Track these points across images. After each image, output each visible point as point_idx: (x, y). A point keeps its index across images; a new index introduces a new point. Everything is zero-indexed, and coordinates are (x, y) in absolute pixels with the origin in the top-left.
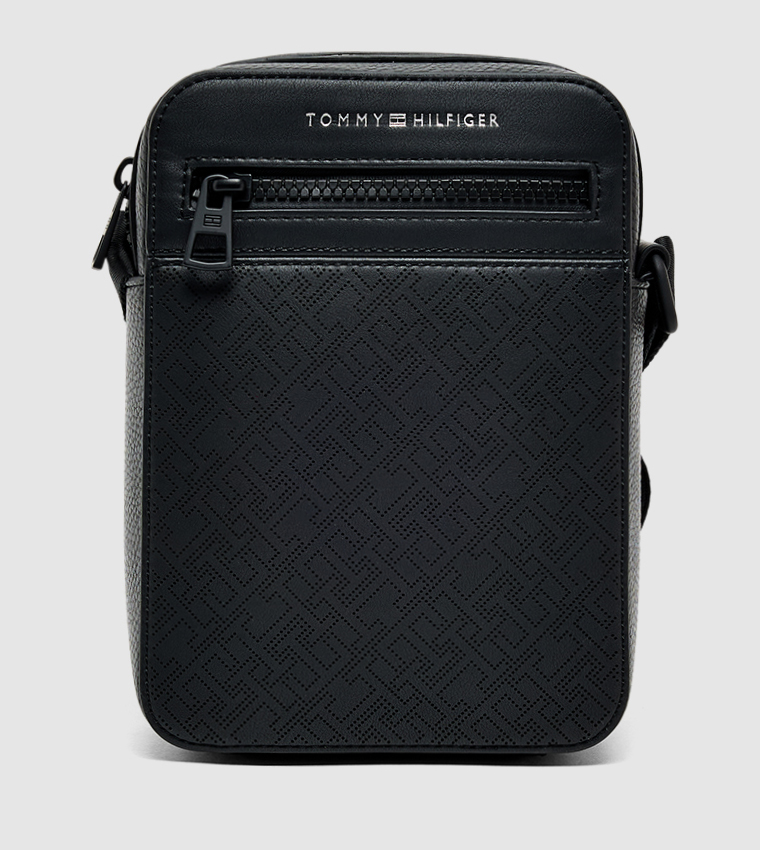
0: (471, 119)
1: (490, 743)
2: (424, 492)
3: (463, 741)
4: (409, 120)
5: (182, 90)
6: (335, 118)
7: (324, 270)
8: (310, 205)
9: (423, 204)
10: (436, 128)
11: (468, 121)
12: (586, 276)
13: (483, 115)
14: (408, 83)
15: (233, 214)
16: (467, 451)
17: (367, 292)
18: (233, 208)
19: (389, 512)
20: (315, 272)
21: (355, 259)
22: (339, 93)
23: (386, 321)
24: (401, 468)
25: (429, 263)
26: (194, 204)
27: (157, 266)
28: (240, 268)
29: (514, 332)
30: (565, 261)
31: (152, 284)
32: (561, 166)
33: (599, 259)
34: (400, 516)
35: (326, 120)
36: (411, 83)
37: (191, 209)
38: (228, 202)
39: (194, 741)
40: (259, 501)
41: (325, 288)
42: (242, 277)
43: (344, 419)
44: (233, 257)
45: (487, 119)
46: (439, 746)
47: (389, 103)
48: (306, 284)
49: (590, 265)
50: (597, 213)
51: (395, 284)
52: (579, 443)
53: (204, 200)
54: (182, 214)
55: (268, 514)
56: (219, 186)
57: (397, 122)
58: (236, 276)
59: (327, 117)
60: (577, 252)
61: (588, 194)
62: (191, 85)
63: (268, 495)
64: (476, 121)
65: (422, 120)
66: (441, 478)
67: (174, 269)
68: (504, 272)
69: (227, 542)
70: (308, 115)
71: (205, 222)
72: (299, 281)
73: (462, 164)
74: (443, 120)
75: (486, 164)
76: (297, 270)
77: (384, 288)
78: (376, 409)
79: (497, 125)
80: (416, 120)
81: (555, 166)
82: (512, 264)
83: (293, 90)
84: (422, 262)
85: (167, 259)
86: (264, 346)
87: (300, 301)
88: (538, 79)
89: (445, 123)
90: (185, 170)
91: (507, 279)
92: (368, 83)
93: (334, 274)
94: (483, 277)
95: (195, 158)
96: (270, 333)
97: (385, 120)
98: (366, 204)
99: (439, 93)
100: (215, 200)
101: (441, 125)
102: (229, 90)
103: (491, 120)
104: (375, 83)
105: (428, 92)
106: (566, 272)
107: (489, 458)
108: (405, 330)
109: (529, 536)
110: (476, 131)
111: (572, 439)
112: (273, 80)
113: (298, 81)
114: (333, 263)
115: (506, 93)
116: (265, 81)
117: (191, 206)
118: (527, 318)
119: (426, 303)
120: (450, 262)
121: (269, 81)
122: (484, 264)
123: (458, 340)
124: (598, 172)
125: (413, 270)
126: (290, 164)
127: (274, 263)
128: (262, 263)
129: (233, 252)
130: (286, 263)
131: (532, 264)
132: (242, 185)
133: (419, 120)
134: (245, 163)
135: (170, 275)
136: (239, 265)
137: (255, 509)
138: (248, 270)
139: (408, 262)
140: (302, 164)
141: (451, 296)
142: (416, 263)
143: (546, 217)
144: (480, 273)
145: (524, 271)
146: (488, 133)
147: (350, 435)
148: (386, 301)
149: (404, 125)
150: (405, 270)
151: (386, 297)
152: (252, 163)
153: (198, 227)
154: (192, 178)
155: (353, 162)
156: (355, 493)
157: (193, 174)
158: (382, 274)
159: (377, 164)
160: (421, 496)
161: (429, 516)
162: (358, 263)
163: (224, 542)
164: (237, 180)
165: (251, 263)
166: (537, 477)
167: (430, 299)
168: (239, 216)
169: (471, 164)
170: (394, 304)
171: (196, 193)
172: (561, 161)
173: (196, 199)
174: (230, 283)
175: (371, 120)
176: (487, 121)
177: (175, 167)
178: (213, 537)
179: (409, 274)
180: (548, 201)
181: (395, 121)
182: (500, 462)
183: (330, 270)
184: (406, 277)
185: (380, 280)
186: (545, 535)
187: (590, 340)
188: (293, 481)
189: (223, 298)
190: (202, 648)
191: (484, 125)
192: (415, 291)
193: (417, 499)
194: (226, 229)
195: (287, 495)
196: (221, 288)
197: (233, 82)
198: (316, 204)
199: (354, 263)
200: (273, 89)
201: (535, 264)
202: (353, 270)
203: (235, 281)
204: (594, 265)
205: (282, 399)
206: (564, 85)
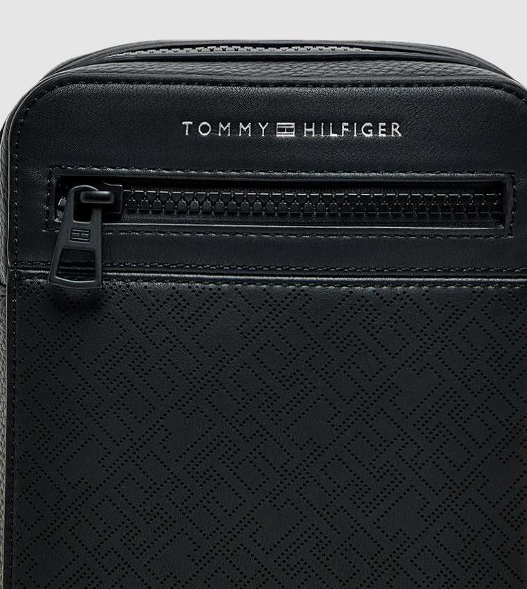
0: (370, 128)
2: (313, 529)
4: (299, 130)
5: (44, 93)
6: (215, 128)
7: (203, 289)
8: (189, 218)
9: (314, 219)
10: (330, 138)
11: (366, 131)
12: (496, 296)
13: (384, 124)
14: (297, 89)
15: (103, 227)
16: (361, 485)
17: (252, 313)
18: (103, 221)
19: (274, 549)
20: (193, 291)
21: (238, 277)
22: (219, 101)
23: (273, 346)
24: (289, 503)
25: (321, 283)
26: (60, 214)
27: (20, 280)
28: (111, 284)
29: (414, 358)
30: (473, 280)
31: (15, 297)
32: (472, 178)
33: (511, 277)
34: (287, 554)
35: (205, 129)
36: (301, 90)
37: (57, 220)
38: (97, 215)
40: (132, 534)
41: (205, 308)
42: (113, 294)
43: (227, 448)
44: (103, 271)
45: (388, 128)
47: (275, 110)
48: (184, 304)
49: (501, 284)
50: (511, 228)
51: (283, 305)
52: (484, 477)
53: (71, 210)
54: (47, 226)
55: (141, 549)
56: (87, 197)
57: (286, 131)
58: (106, 292)
59: (206, 125)
60: (487, 271)
61: (501, 207)
62: (54, 88)
63: (141, 529)
64: (376, 131)
65: (313, 130)
66: (331, 514)
67: (39, 283)
68: (404, 292)
69: (97, 578)
70: (183, 123)
71: (71, 236)
72: (176, 300)
73: (359, 178)
74: (337, 130)
75: (386, 177)
76: (174, 288)
77: (271, 309)
78: (262, 439)
79: (400, 135)
80: (306, 130)
81: (465, 178)
82: (414, 283)
83: (168, 97)
84: (313, 282)
85: (31, 271)
86: (138, 369)
87: (178, 322)
88: (448, 84)
89: (339, 133)
90: (49, 178)
91: (408, 300)
92: (251, 89)
93: (215, 294)
94: (381, 298)
95: (60, 167)
96: (144, 356)
97: (272, 130)
98: (251, 218)
99: (332, 100)
100: (83, 212)
101: (336, 135)
102: (96, 96)
103: (393, 129)
104: (261, 90)
105: (320, 99)
106: (474, 292)
107: (386, 493)
108: (294, 355)
109: (428, 577)
110: (376, 142)
111: (476, 473)
112: (145, 86)
113: (172, 87)
114: (214, 281)
115: (410, 100)
116: (135, 86)
117: (56, 217)
118: (429, 342)
119: (317, 326)
120: (344, 281)
121: (140, 86)
122: (382, 284)
123: (352, 366)
124: (514, 184)
125: (302, 291)
126: (165, 175)
127: (149, 280)
128: (135, 279)
129: (103, 266)
130: (162, 280)
131: (436, 284)
132: (113, 198)
133: (310, 130)
134: (115, 173)
135: (35, 289)
136: (109, 280)
137: (128, 543)
138: (120, 287)
139: (297, 282)
140: (179, 175)
141: (345, 319)
142: (307, 283)
143: (453, 234)
144: (378, 294)
145: (427, 291)
146: (390, 143)
147: (232, 467)
148: (273, 323)
149: (293, 135)
150: (294, 290)
151: (273, 319)
152: (124, 173)
153: (64, 241)
154: (57, 186)
155: (235, 173)
156: (238, 529)
157: (58, 182)
158: (268, 294)
159: (263, 177)
160: (309, 533)
161: (318, 555)
162: (241, 282)
163: (93, 578)
164: (106, 193)
165: (123, 279)
166: (437, 513)
167: (321, 323)
168: (110, 229)
169: (370, 178)
170: (281, 327)
171: (62, 201)
172: (473, 173)
173: (62, 209)
174: (99, 300)
175: (255, 129)
176: (388, 131)
177: (37, 175)
179: (299, 294)
180: (456, 216)
181: (283, 130)
182: (397, 498)
183: (211, 289)
184: (295, 298)
185: (266, 301)
186: (446, 576)
187: (500, 366)
188: (169, 514)
189: (92, 315)
191: (384, 135)
192: (305, 313)
193: (306, 536)
194: (95, 244)
195: (162, 529)
196: (91, 305)
197: (100, 86)
198: (195, 218)
199: (237, 281)
200: (144, 96)
201: (440, 283)
202: (236, 289)
203: (106, 298)
204: (506, 284)
205: (158, 425)
206: (479, 89)
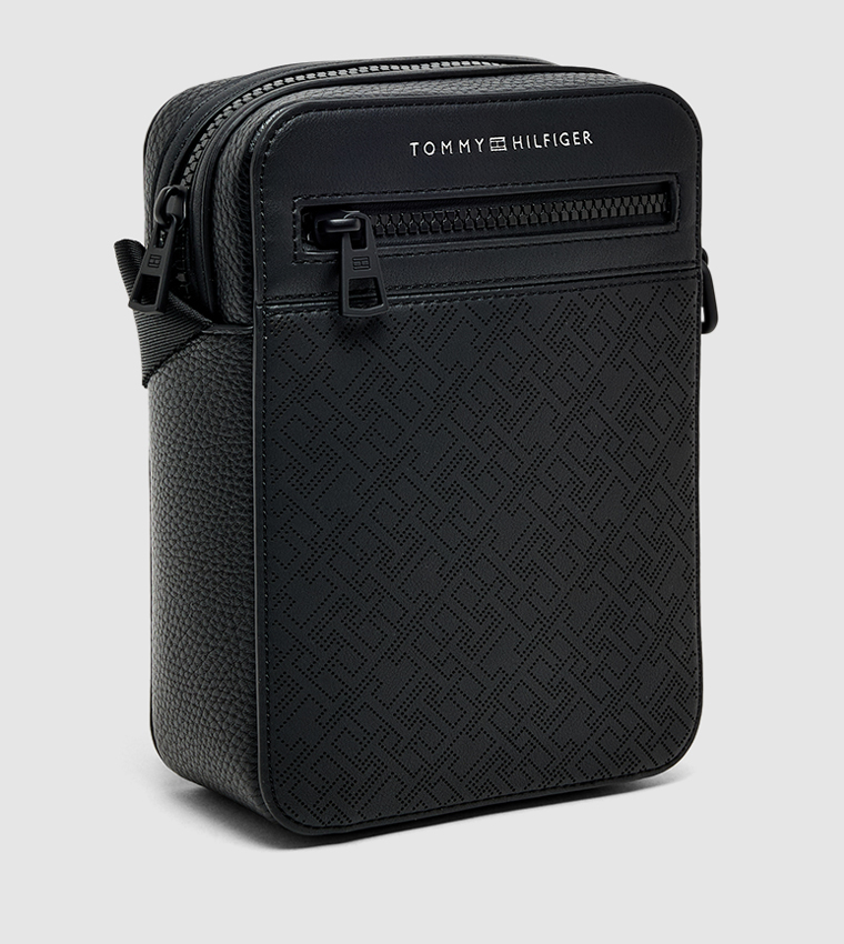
0: (567, 137)
1: (590, 779)
3: (568, 781)
4: (509, 143)
6: (438, 146)
7: (438, 307)
11: (564, 140)
12: (670, 290)
13: (577, 133)
14: (501, 104)
17: (482, 326)
20: (429, 310)
21: (467, 293)
23: (503, 356)
35: (430, 149)
39: (320, 825)
40: (387, 558)
43: (468, 462)
45: (581, 136)
46: (544, 789)
48: (423, 324)
50: (678, 224)
51: (508, 316)
54: (296, 258)
55: (396, 571)
57: (498, 145)
59: (430, 145)
63: (395, 552)
64: (571, 139)
65: (520, 142)
67: (288, 317)
69: (355, 606)
70: (411, 144)
71: (354, 266)
72: (415, 321)
74: (540, 141)
76: (412, 309)
77: (498, 321)
79: (591, 142)
80: (515, 142)
83: (396, 119)
85: (278, 307)
86: (387, 394)
89: (542, 144)
90: (294, 210)
91: (606, 301)
93: (448, 311)
95: (304, 197)
96: (392, 379)
97: (487, 145)
101: (539, 146)
103: (585, 138)
104: (472, 106)
106: (653, 287)
108: (521, 364)
110: (572, 150)
114: (446, 299)
117: (304, 249)
119: (538, 333)
121: (369, 111)
124: (678, 183)
125: (523, 301)
126: (397, 197)
130: (400, 302)
133: (517, 142)
137: (383, 568)
139: (517, 292)
140: (409, 197)
145: (619, 290)
146: (583, 151)
147: (473, 479)
148: (501, 335)
149: (504, 148)
151: (501, 331)
154: (301, 217)
155: (458, 191)
156: (479, 539)
159: (482, 191)
163: (352, 607)
170: (508, 338)
172: (649, 175)
175: (473, 145)
176: (581, 139)
177: (284, 207)
178: (340, 603)
181: (495, 145)
188: (420, 533)
190: (331, 724)
191: (579, 143)
194: (376, 271)
195: (414, 549)
197: (334, 113)
200: (375, 119)
